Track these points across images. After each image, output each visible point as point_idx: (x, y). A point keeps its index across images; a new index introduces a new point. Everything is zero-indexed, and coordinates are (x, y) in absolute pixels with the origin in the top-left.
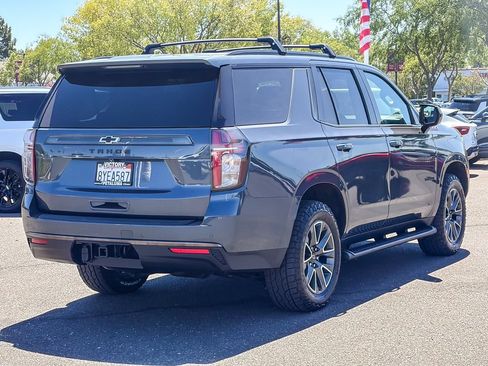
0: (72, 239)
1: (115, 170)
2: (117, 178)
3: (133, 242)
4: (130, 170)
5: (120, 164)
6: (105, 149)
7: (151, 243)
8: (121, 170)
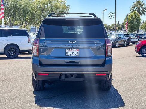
0: (61, 73)
1: (73, 51)
2: (74, 54)
3: (84, 73)
4: (78, 51)
5: (74, 49)
6: (71, 45)
7: (90, 73)
8: (75, 51)
